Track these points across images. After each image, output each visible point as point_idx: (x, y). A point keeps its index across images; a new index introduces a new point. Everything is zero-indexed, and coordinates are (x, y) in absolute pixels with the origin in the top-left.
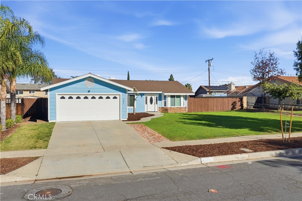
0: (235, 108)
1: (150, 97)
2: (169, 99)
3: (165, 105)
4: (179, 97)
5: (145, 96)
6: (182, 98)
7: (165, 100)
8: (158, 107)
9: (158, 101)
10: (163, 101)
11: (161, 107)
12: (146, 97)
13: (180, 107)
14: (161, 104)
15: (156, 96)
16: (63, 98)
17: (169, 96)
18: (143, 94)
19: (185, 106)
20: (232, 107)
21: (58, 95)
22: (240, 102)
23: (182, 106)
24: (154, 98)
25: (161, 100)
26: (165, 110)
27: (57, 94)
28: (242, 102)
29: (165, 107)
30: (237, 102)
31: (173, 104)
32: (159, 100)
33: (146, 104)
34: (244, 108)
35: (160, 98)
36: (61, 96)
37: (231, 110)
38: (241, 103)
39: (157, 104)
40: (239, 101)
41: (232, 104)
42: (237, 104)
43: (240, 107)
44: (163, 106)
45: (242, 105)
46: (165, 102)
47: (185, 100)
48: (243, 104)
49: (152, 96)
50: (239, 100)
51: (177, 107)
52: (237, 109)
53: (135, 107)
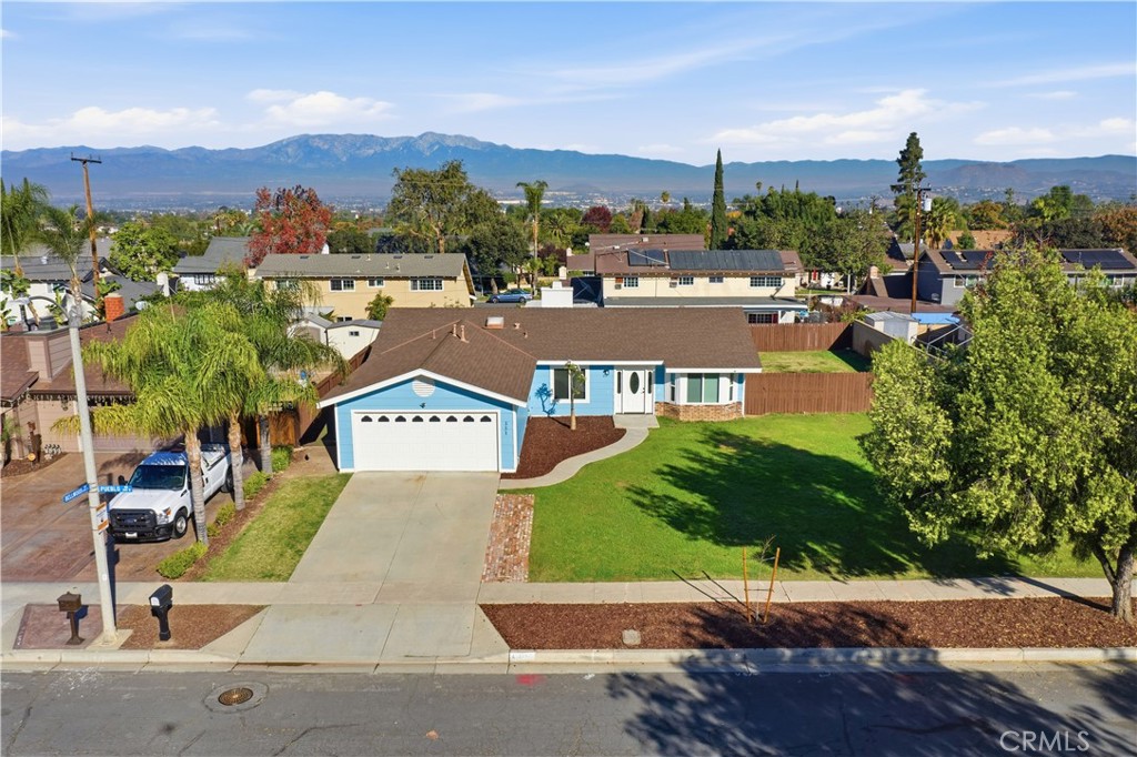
1: (631, 372)
2: (683, 383)
3: (673, 399)
4: (715, 377)
5: (616, 372)
6: (724, 382)
7: (673, 383)
8: (654, 401)
9: (654, 386)
10: (668, 385)
11: (661, 400)
12: (619, 374)
13: (716, 404)
14: (662, 391)
15: (647, 372)
16: (366, 419)
17: (682, 375)
18: (612, 367)
19: (735, 399)
21: (355, 413)
23: (724, 400)
24: (643, 376)
25: (663, 383)
26: (669, 413)
29: (672, 402)
31: (694, 395)
32: (657, 383)
33: (619, 391)
35: (659, 376)
36: (363, 416)
39: (650, 392)
44: (668, 400)
46: (673, 389)
47: (735, 385)
49: (637, 372)
51: (707, 406)
53: (587, 400)
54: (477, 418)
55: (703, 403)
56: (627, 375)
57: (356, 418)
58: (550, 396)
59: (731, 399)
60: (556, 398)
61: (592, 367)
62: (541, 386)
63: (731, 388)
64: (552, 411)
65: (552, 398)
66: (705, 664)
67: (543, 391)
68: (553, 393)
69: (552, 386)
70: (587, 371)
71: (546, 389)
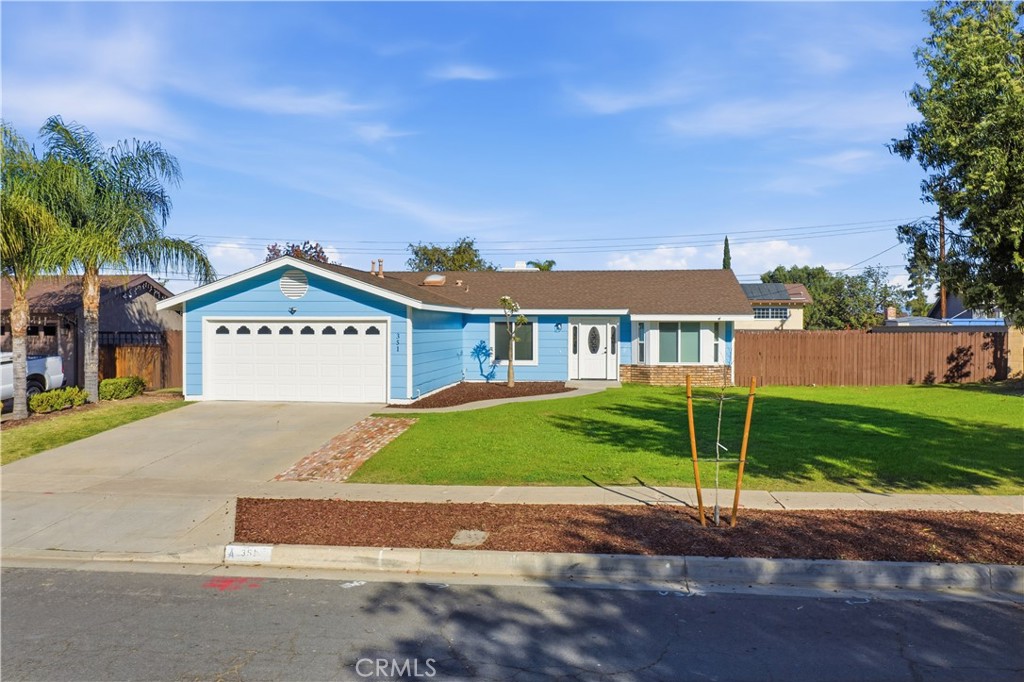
0: (967, 374)
1: (590, 327)
2: (654, 336)
3: (642, 358)
4: (694, 327)
5: (570, 327)
6: (707, 335)
7: (642, 339)
8: (619, 364)
9: (619, 344)
10: (636, 342)
11: (628, 363)
12: (575, 329)
13: (697, 364)
14: (628, 351)
15: (610, 326)
16: (223, 330)
17: (653, 325)
18: (563, 319)
19: (722, 362)
20: (951, 370)
21: (209, 321)
22: (992, 350)
23: (707, 359)
24: (605, 332)
25: (630, 340)
26: (641, 374)
27: (204, 318)
28: (1002, 350)
29: (642, 364)
30: (976, 349)
31: (669, 352)
32: (622, 341)
33: (575, 351)
34: (1010, 375)
35: (626, 331)
36: (219, 325)
37: (947, 382)
38: (995, 353)
39: (613, 352)
40: (986, 344)
41: (951, 359)
42: (975, 360)
43: (992, 372)
44: (636, 361)
45: (1000, 364)
46: (642, 346)
47: (722, 343)
48: (1006, 360)
49: (597, 327)
50: (988, 340)
51: (684, 367)
52: (975, 378)
53: (535, 361)
54: (362, 328)
55: (680, 363)
56: (584, 331)
57: (209, 329)
58: (488, 355)
59: (716, 360)
60: (496, 359)
61: (543, 319)
62: (478, 343)
63: (716, 345)
64: (491, 375)
65: (493, 358)
66: (595, 579)
67: (480, 350)
68: (494, 352)
69: (492, 344)
70: (536, 326)
71: (484, 348)
